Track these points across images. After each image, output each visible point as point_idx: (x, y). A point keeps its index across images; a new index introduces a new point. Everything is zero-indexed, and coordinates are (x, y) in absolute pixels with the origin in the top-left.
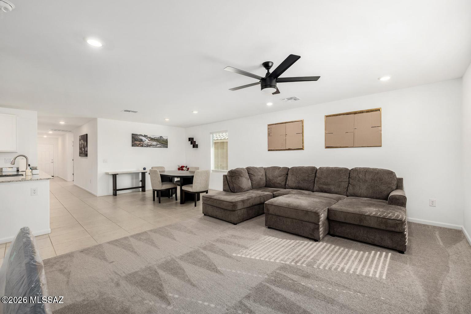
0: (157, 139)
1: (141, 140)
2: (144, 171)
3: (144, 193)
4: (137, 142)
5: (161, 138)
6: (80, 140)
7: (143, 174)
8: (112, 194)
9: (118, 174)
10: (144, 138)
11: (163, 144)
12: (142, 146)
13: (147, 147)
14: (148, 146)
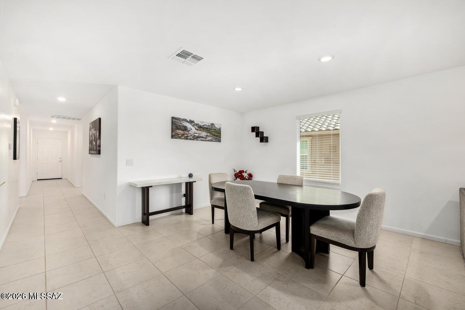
0: (207, 128)
1: (185, 129)
2: (191, 180)
3: (189, 217)
4: (180, 131)
5: (212, 127)
6: (90, 129)
7: (189, 186)
8: (141, 221)
9: (152, 186)
10: (189, 126)
11: (215, 135)
12: (186, 138)
13: (193, 140)
14: (195, 138)
